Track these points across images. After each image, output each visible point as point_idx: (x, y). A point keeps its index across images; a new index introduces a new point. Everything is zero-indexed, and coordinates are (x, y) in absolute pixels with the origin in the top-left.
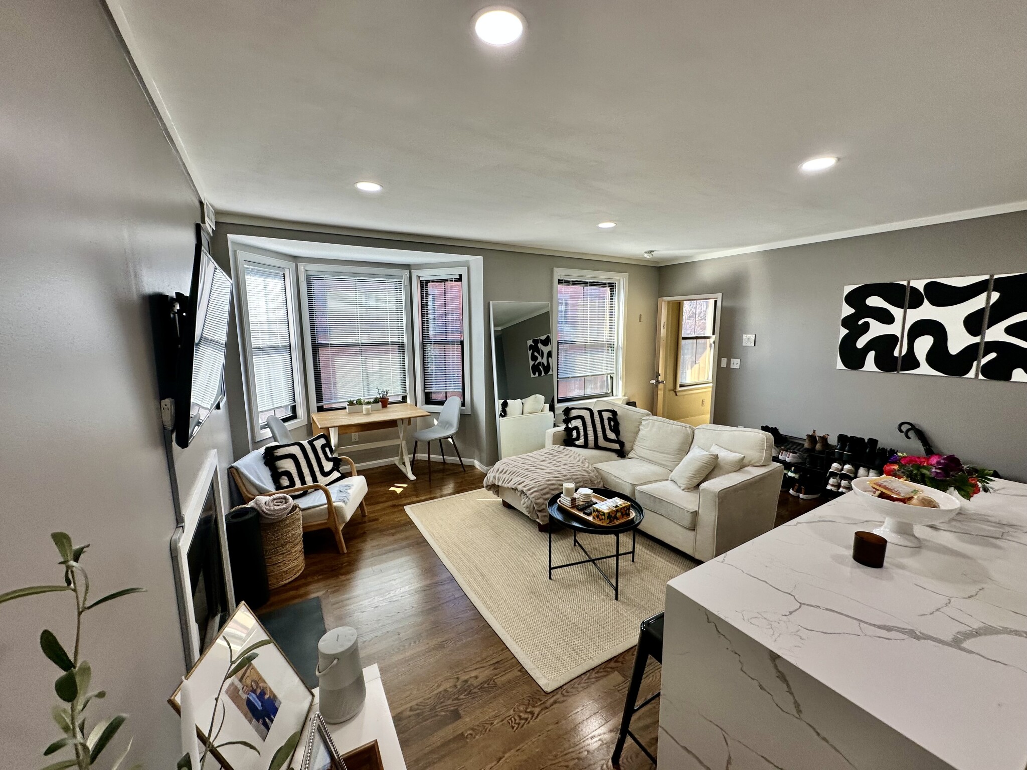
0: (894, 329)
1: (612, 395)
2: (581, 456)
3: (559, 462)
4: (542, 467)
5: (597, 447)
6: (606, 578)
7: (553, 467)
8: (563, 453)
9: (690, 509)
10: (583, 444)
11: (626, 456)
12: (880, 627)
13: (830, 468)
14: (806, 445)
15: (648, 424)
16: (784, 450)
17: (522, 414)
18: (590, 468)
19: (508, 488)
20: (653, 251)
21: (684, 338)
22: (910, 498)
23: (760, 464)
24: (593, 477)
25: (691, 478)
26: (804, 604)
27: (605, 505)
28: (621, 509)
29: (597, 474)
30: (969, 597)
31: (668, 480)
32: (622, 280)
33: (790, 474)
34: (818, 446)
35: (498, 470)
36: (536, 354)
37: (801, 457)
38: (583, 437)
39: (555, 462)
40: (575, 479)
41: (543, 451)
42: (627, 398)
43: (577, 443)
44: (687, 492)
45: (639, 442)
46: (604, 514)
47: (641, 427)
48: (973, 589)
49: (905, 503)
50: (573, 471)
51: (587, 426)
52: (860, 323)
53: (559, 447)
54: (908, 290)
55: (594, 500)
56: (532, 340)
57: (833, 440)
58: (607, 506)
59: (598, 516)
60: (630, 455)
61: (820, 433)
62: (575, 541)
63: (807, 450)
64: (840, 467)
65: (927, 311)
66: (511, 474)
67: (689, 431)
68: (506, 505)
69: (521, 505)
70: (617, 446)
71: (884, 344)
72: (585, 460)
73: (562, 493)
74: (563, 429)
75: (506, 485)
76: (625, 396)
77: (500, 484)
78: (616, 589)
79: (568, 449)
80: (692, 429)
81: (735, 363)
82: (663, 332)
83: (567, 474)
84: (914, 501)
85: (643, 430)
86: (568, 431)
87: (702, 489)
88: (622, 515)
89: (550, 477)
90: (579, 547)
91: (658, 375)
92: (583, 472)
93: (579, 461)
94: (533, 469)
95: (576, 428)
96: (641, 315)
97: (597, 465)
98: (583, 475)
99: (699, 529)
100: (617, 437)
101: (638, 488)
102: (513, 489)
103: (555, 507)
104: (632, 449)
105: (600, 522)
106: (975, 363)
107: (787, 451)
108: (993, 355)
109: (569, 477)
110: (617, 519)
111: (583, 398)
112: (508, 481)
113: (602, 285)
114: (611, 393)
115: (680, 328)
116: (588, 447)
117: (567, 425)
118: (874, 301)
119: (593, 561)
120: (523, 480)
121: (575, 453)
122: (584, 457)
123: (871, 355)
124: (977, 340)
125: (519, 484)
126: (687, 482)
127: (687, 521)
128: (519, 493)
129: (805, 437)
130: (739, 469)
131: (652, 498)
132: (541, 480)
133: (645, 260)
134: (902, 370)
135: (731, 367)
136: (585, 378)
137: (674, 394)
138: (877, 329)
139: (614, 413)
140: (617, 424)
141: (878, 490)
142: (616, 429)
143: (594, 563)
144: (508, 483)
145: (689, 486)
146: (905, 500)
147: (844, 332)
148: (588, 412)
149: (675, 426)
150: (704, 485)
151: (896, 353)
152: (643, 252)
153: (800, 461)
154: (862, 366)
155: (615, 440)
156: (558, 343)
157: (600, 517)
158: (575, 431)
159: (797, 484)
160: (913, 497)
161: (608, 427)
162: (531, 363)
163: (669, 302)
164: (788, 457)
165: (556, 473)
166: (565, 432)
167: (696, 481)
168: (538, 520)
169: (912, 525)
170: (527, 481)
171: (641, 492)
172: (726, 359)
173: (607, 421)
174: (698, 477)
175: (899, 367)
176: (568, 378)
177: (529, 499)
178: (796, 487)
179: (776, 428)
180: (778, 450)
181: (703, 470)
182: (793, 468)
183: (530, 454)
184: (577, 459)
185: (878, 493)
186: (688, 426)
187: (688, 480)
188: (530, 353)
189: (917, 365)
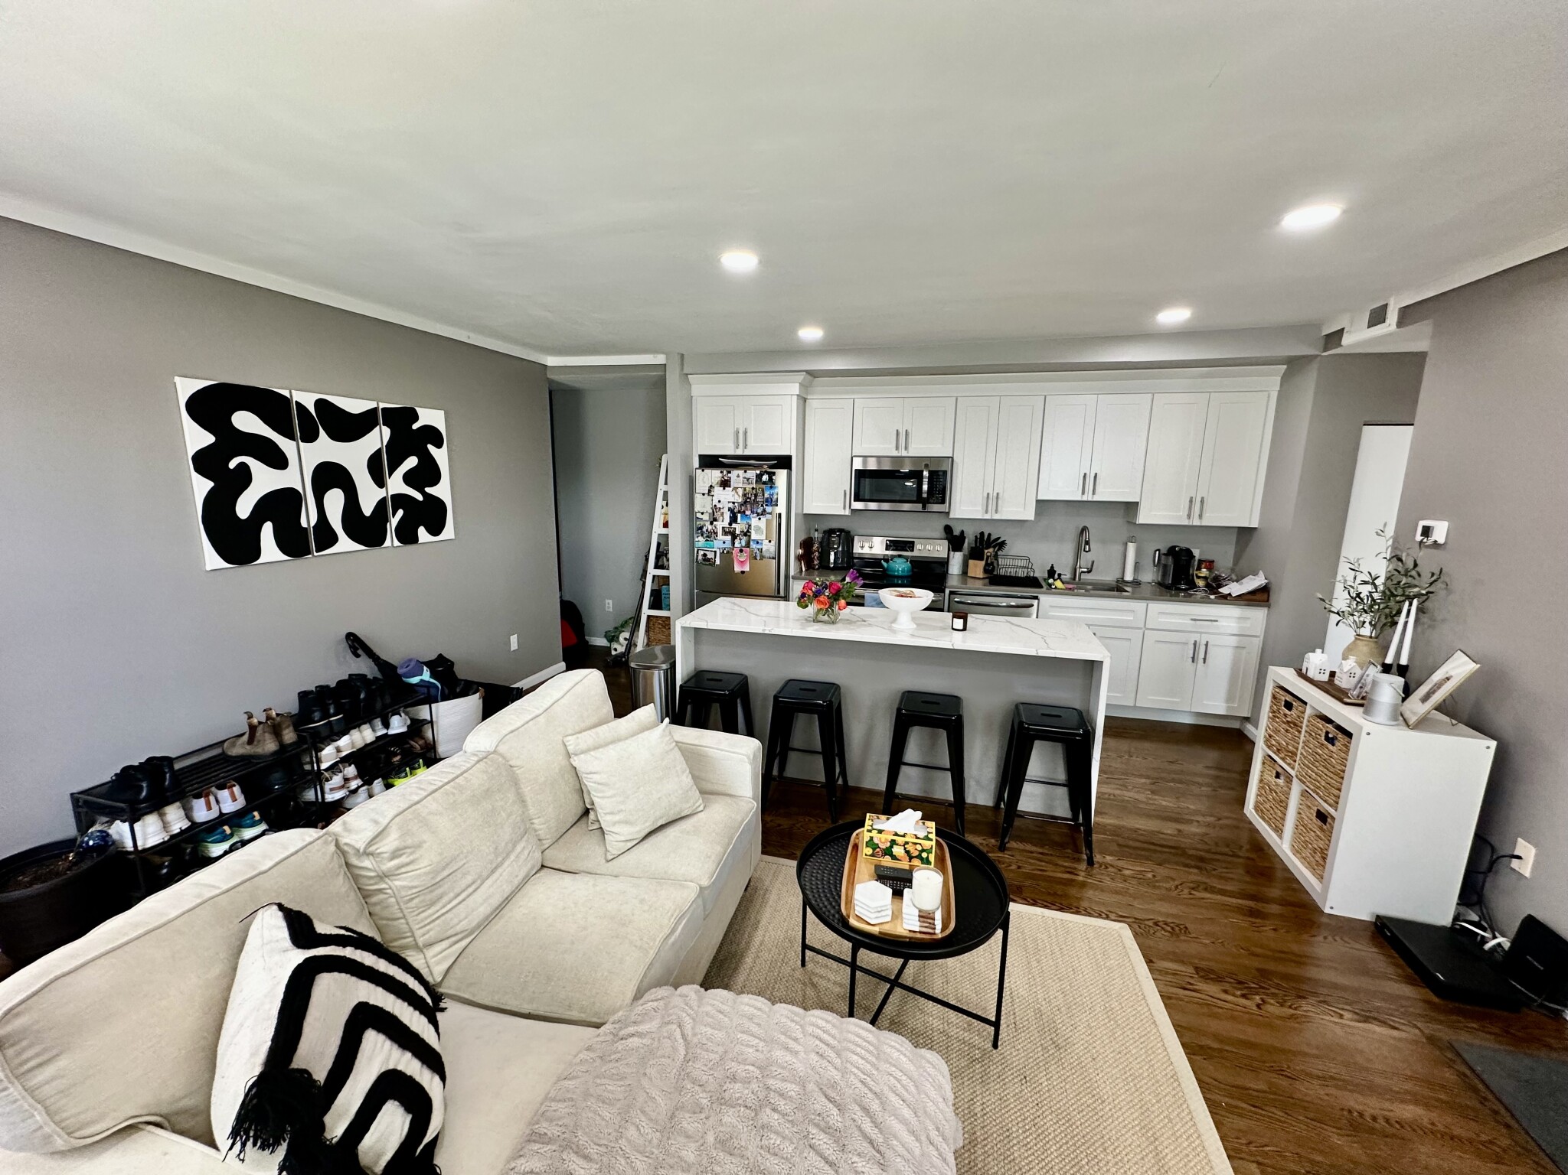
0: (290, 478)
52: (232, 464)
54: (294, 406)
65: (325, 449)
71: (281, 505)
106: (388, 525)
108: (400, 513)
118: (246, 422)
123: (267, 530)
124: (382, 493)
134: (319, 549)
138: (264, 480)
147: (202, 486)
151: (304, 524)
154: (257, 555)
175: (311, 549)
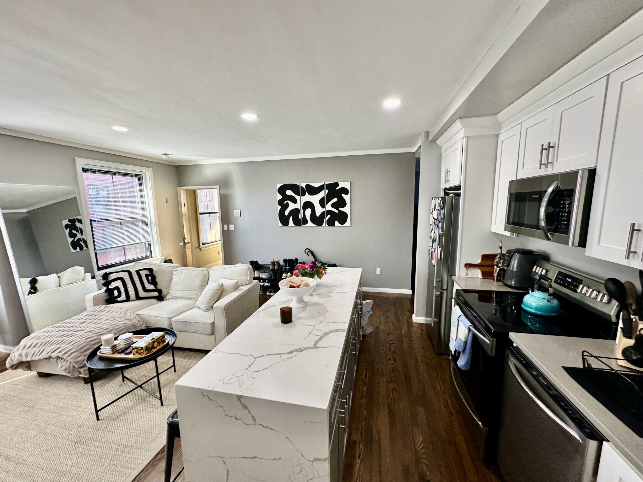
0: (298, 206)
1: (152, 257)
2: (123, 309)
3: (100, 319)
4: (81, 329)
5: (138, 298)
6: (152, 394)
7: (94, 326)
8: (104, 311)
9: (209, 322)
10: (125, 299)
11: (165, 299)
12: (289, 353)
13: (282, 277)
14: (271, 267)
15: (178, 273)
16: (262, 272)
17: (60, 287)
18: (132, 315)
19: (40, 360)
20: (168, 154)
21: (201, 214)
22: (300, 285)
23: (247, 283)
24: (135, 322)
25: (208, 302)
26: (257, 358)
27: (143, 342)
28: (157, 339)
29: (139, 319)
30: (321, 322)
31: (195, 307)
32: (147, 173)
33: (266, 284)
34: (276, 267)
35: (25, 346)
36: (74, 231)
37: (270, 274)
38: (124, 294)
39: (95, 321)
40: (117, 329)
41: (83, 315)
42: (164, 257)
43: (119, 299)
44: (207, 311)
45: (173, 287)
46: (142, 348)
47: (173, 276)
48: (322, 318)
49: (299, 288)
50: (115, 323)
51: (127, 284)
52: (285, 203)
53: (100, 307)
54: (300, 187)
55: (134, 340)
56: (67, 220)
57: (282, 263)
58: (145, 341)
59: (137, 352)
60: (167, 298)
61: (276, 260)
62: (124, 377)
63: (272, 270)
64: (286, 275)
65: (308, 198)
66: (42, 345)
67: (206, 272)
68: (42, 375)
69: (58, 369)
70: (156, 294)
71: (295, 212)
72: (127, 311)
73: (102, 345)
74: (104, 291)
75: (36, 358)
76: (162, 256)
77: (29, 359)
78: (161, 399)
79: (110, 307)
80: (208, 271)
81: (232, 227)
82: (184, 210)
83: (109, 327)
84: (302, 286)
85: (175, 278)
86: (109, 292)
87: (215, 307)
88: (159, 343)
89: (90, 335)
90: (128, 381)
91: (184, 239)
92: (126, 321)
93: (121, 313)
94: (70, 333)
95: (117, 288)
96: (167, 199)
97: (138, 313)
98: (125, 323)
99: (216, 333)
100: (155, 287)
101: (173, 319)
102: (46, 358)
103: (96, 359)
104: (169, 293)
105: (140, 355)
106: (325, 220)
107: (263, 272)
108: (329, 216)
109: (111, 329)
110: (155, 348)
111: (124, 263)
112: (39, 353)
113: (130, 175)
114: (151, 256)
115: (197, 207)
116: (131, 300)
117: (108, 287)
118: (289, 193)
119: (140, 386)
120: (58, 346)
121: (117, 308)
122: (126, 309)
123: (291, 219)
124: (323, 210)
125: (54, 352)
126: (207, 306)
127: (209, 331)
128: (55, 360)
129: (270, 263)
130: (236, 289)
131: (184, 323)
132: (79, 340)
133: (163, 160)
134: (303, 224)
135: (230, 230)
136: (124, 247)
137: (199, 250)
138: (292, 206)
139: (151, 270)
140: (154, 278)
141: (289, 284)
142: (154, 282)
143: (141, 387)
144: (40, 354)
145: (208, 308)
146: (298, 287)
147: (279, 207)
148: (127, 273)
149: (197, 270)
150: (215, 305)
151: (300, 217)
152: (161, 154)
153: (269, 276)
154: (289, 224)
155: (154, 290)
156: (91, 221)
157: (139, 352)
158: (116, 290)
159: (269, 289)
160: (301, 284)
161: (147, 282)
162: (70, 240)
163: (186, 190)
164: (264, 275)
165: (96, 330)
166: (107, 294)
167: (212, 303)
168: (81, 376)
169: (303, 297)
170: (63, 346)
171: (175, 321)
172: (226, 225)
173: (145, 277)
174: (212, 301)
175: (302, 224)
176: (107, 248)
177: (67, 361)
178: (269, 290)
179: (256, 261)
180: (259, 273)
181: (215, 295)
182: (267, 281)
183: (68, 321)
184: (120, 312)
185: (289, 285)
186: (205, 269)
187: (207, 304)
188: (67, 231)
189: (307, 222)
